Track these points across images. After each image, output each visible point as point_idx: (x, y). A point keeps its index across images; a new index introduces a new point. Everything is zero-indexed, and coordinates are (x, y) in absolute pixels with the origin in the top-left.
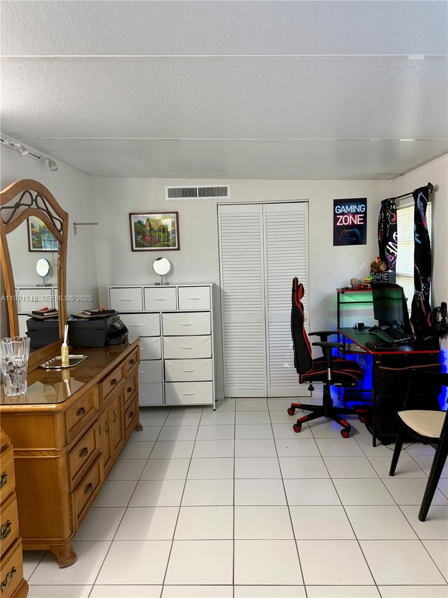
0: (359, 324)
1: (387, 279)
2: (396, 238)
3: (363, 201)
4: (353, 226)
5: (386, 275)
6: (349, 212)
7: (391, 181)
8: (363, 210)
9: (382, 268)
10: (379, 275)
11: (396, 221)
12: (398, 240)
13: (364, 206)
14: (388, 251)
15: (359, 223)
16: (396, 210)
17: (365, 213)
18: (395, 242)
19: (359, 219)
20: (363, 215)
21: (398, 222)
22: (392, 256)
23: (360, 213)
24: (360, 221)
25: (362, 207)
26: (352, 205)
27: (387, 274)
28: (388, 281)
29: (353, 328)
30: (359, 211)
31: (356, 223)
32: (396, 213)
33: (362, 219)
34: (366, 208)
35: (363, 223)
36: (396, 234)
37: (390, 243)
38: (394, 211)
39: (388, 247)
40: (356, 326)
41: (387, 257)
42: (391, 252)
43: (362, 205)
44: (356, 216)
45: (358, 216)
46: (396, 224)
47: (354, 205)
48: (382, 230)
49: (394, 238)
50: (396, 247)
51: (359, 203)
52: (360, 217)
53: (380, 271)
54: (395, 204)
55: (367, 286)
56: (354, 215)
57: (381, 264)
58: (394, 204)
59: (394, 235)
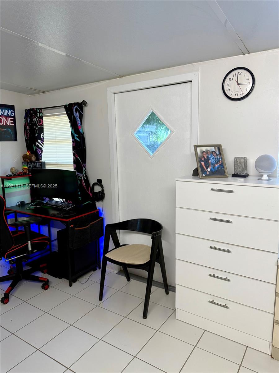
0: (21, 202)
1: (41, 167)
2: (43, 137)
3: (12, 108)
4: (6, 126)
5: (38, 164)
6: (3, 115)
7: (30, 96)
8: (13, 114)
9: (33, 158)
10: (32, 164)
11: (43, 125)
12: (44, 139)
13: (13, 112)
14: (38, 146)
15: (10, 124)
16: (43, 117)
17: (14, 117)
18: (42, 140)
19: (10, 122)
20: (13, 119)
21: (44, 126)
22: (40, 150)
23: (11, 117)
24: (11, 123)
25: (12, 112)
26: (4, 109)
27: (40, 163)
28: (42, 168)
29: (17, 206)
30: (10, 115)
31: (8, 124)
32: (43, 119)
33: (13, 122)
34: (14, 113)
35: (13, 125)
36: (43, 134)
37: (39, 141)
38: (41, 118)
39: (37, 143)
40: (19, 204)
41: (37, 151)
42: (40, 147)
43: (12, 111)
44: (8, 118)
45: (10, 118)
46: (43, 127)
47: (6, 109)
48: (28, 131)
49: (42, 137)
50: (43, 144)
51: (10, 109)
52: (11, 120)
53: (32, 162)
54: (42, 113)
55: (26, 173)
56: (7, 117)
57: (32, 156)
58: (40, 113)
59: (42, 135)
